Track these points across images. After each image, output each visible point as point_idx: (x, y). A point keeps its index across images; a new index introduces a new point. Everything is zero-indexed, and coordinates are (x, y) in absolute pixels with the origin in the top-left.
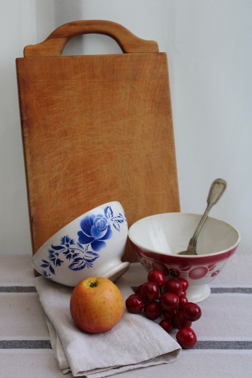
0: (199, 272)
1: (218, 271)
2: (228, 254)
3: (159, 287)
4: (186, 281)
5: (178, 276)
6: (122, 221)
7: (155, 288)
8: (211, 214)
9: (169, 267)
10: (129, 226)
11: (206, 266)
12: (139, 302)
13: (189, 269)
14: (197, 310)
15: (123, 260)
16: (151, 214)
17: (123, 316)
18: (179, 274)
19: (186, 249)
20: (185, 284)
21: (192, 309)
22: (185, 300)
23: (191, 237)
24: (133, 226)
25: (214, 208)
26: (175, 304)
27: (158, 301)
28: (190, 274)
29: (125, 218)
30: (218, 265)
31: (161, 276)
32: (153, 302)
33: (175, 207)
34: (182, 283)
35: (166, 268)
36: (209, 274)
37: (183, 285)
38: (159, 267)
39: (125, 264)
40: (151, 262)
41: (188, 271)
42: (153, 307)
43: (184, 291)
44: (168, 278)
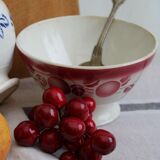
0: (109, 87)
1: (132, 86)
2: (145, 64)
3: (57, 109)
4: (92, 100)
5: (82, 94)
6: (7, 25)
7: (52, 112)
8: (117, 16)
9: (70, 83)
10: (17, 33)
11: (118, 80)
12: (32, 132)
13: (96, 84)
14: (111, 139)
15: (10, 75)
16: (45, 19)
17: (11, 151)
18: (83, 90)
19: (89, 60)
20: (92, 103)
21: (104, 139)
22: (91, 124)
23: (95, 44)
24: (22, 33)
25: (121, 9)
26: (79, 132)
27: (57, 127)
28: (97, 90)
29: (10, 22)
30: (133, 78)
31: (59, 96)
32: (52, 130)
33: (74, 10)
34: (88, 103)
35: (66, 84)
36: (121, 90)
37: (89, 106)
38: (56, 83)
39: (13, 81)
40: (46, 78)
41: (95, 88)
42: (51, 136)
43: (90, 113)
44: (69, 97)
